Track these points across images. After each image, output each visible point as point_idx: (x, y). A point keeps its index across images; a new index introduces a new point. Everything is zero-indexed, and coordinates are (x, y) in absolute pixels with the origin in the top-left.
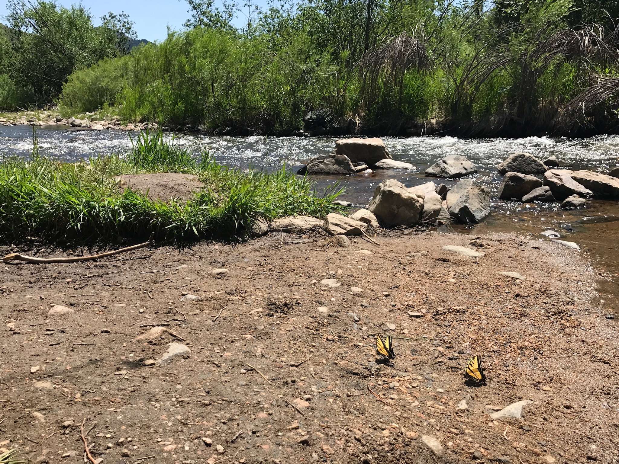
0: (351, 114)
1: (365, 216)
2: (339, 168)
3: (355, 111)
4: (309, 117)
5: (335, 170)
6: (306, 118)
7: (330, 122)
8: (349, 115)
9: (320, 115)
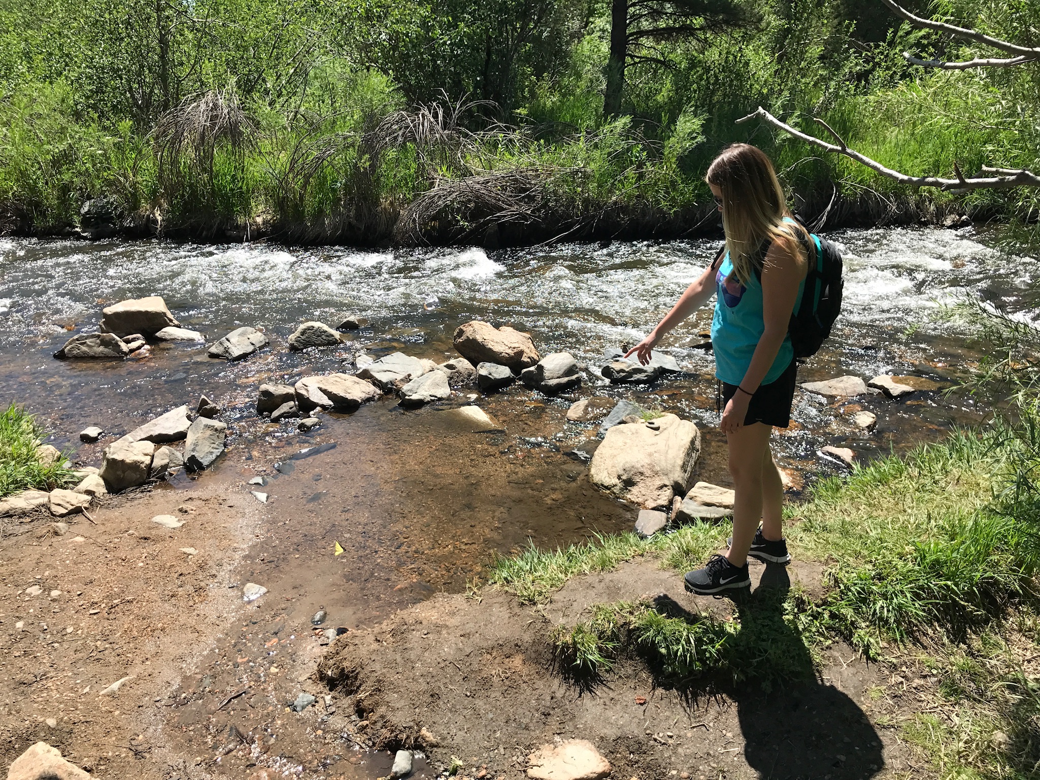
0: (148, 207)
1: (89, 488)
2: (106, 350)
3: (155, 203)
4: (86, 209)
5: (102, 352)
6: (83, 212)
7: (121, 216)
8: (145, 207)
9: (103, 207)
